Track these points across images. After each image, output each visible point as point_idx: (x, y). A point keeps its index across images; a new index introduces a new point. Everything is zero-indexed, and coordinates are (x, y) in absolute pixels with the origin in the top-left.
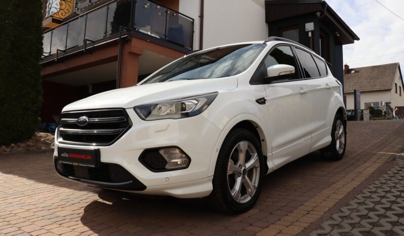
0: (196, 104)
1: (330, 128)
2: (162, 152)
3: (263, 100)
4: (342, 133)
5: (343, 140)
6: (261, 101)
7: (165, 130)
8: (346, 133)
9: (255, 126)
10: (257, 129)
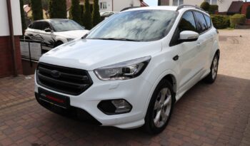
2: (113, 102)
6: (176, 58)
7: (116, 88)
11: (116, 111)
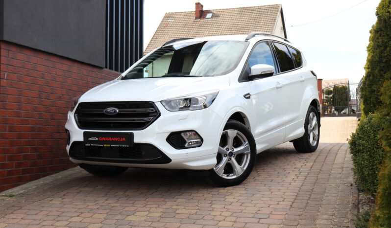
0: (205, 100)
1: (303, 120)
2: (182, 134)
3: (248, 96)
4: (315, 125)
5: (316, 132)
6: (247, 96)
7: (185, 119)
8: (319, 125)
9: (243, 116)
10: (244, 119)
11: (186, 146)
